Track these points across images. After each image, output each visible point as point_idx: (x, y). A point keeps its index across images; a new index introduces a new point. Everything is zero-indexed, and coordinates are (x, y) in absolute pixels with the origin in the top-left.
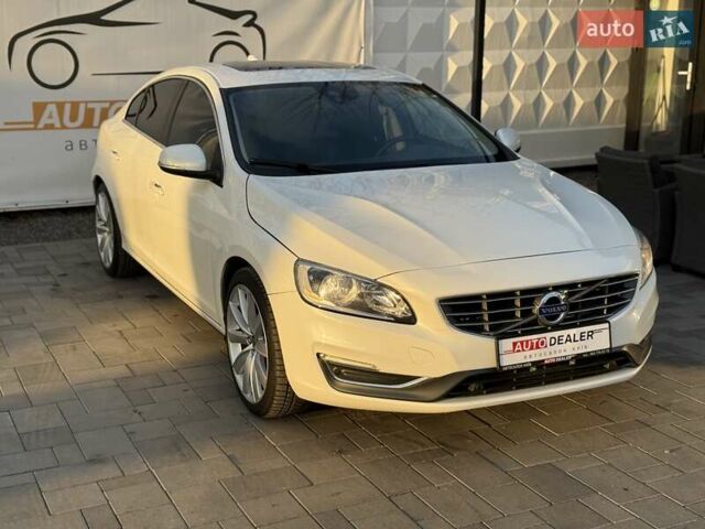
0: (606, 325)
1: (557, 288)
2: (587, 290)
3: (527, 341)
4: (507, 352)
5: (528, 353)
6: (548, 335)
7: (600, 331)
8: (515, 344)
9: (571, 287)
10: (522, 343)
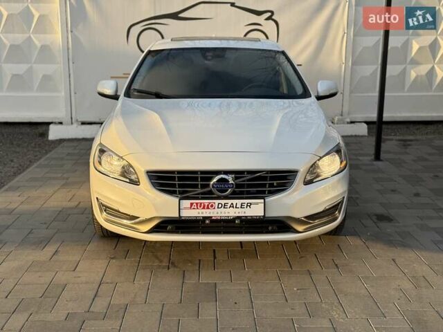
0: (262, 201)
1: (226, 172)
2: (250, 177)
3: (201, 204)
4: (185, 208)
5: (200, 211)
6: (217, 202)
7: (257, 204)
8: (192, 204)
9: (238, 174)
10: (197, 204)
